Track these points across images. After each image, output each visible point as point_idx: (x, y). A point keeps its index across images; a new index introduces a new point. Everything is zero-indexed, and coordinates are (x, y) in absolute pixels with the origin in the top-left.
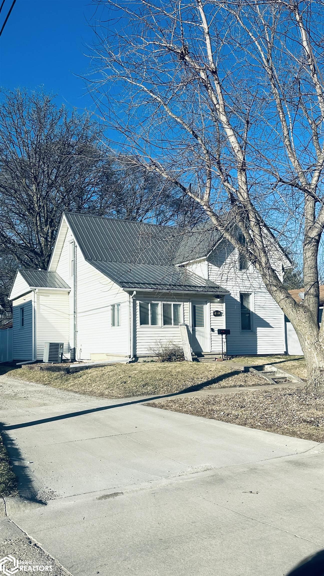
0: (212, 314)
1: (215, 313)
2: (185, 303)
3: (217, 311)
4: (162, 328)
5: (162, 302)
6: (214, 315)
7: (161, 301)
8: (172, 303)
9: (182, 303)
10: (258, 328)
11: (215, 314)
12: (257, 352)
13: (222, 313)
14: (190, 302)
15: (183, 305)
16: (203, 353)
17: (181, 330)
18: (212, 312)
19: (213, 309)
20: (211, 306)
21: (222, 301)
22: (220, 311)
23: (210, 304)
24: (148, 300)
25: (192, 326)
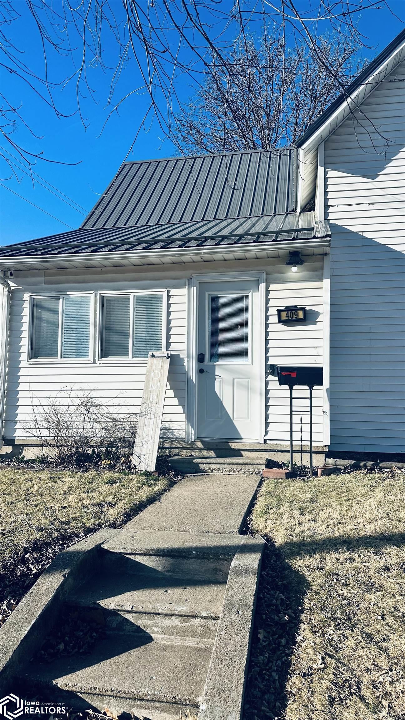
0: (275, 319)
1: (284, 314)
2: (173, 292)
3: (292, 309)
4: (98, 365)
5: (99, 293)
6: (280, 321)
7: (96, 289)
8: (133, 294)
9: (163, 293)
11: (284, 318)
13: (316, 314)
14: (190, 285)
15: (169, 298)
16: (234, 445)
17: (149, 372)
18: (273, 311)
19: (277, 303)
20: (267, 293)
21: (317, 273)
22: (308, 308)
23: (267, 287)
24: (57, 290)
25: (201, 358)
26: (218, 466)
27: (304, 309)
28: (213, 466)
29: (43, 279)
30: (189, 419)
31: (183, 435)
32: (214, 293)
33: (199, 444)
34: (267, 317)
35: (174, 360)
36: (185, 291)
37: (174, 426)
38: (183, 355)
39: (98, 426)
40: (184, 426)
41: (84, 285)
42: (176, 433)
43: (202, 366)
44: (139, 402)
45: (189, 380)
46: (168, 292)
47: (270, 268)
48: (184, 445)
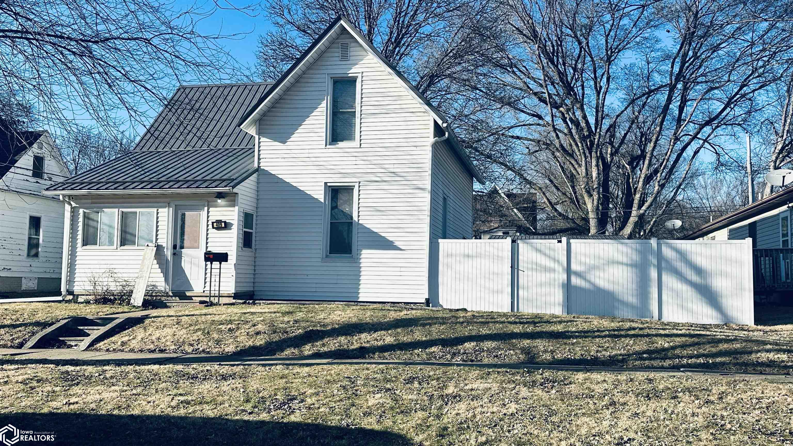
0: (210, 226)
1: (215, 224)
2: (160, 210)
3: (219, 222)
4: (118, 250)
5: (120, 210)
6: (213, 228)
7: (119, 208)
8: (138, 211)
9: (155, 211)
10: (364, 251)
11: (215, 226)
12: (358, 298)
13: (232, 225)
14: (169, 207)
15: (158, 213)
16: (188, 294)
17: (145, 254)
18: (210, 223)
19: (213, 218)
20: (208, 212)
21: (232, 203)
22: (227, 221)
23: (208, 209)
24: (98, 208)
25: (175, 247)
26: (176, 304)
27: (225, 222)
28: (174, 304)
29: (90, 201)
30: (166, 280)
31: (163, 289)
32: (183, 211)
33: (171, 294)
34: (208, 226)
35: (159, 248)
36: (166, 210)
37: (157, 284)
38: (164, 245)
39: (118, 284)
40: (163, 284)
41: (113, 205)
42: (159, 288)
43: (175, 251)
44: (137, 271)
45: (167, 260)
46: (157, 210)
47: (209, 199)
48: (163, 294)
